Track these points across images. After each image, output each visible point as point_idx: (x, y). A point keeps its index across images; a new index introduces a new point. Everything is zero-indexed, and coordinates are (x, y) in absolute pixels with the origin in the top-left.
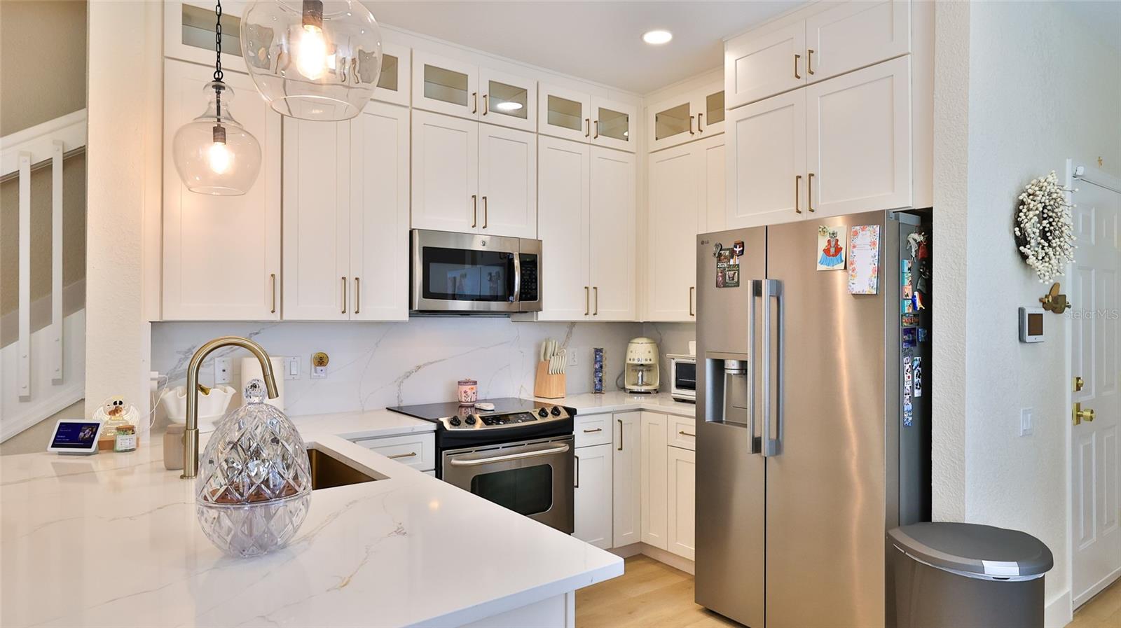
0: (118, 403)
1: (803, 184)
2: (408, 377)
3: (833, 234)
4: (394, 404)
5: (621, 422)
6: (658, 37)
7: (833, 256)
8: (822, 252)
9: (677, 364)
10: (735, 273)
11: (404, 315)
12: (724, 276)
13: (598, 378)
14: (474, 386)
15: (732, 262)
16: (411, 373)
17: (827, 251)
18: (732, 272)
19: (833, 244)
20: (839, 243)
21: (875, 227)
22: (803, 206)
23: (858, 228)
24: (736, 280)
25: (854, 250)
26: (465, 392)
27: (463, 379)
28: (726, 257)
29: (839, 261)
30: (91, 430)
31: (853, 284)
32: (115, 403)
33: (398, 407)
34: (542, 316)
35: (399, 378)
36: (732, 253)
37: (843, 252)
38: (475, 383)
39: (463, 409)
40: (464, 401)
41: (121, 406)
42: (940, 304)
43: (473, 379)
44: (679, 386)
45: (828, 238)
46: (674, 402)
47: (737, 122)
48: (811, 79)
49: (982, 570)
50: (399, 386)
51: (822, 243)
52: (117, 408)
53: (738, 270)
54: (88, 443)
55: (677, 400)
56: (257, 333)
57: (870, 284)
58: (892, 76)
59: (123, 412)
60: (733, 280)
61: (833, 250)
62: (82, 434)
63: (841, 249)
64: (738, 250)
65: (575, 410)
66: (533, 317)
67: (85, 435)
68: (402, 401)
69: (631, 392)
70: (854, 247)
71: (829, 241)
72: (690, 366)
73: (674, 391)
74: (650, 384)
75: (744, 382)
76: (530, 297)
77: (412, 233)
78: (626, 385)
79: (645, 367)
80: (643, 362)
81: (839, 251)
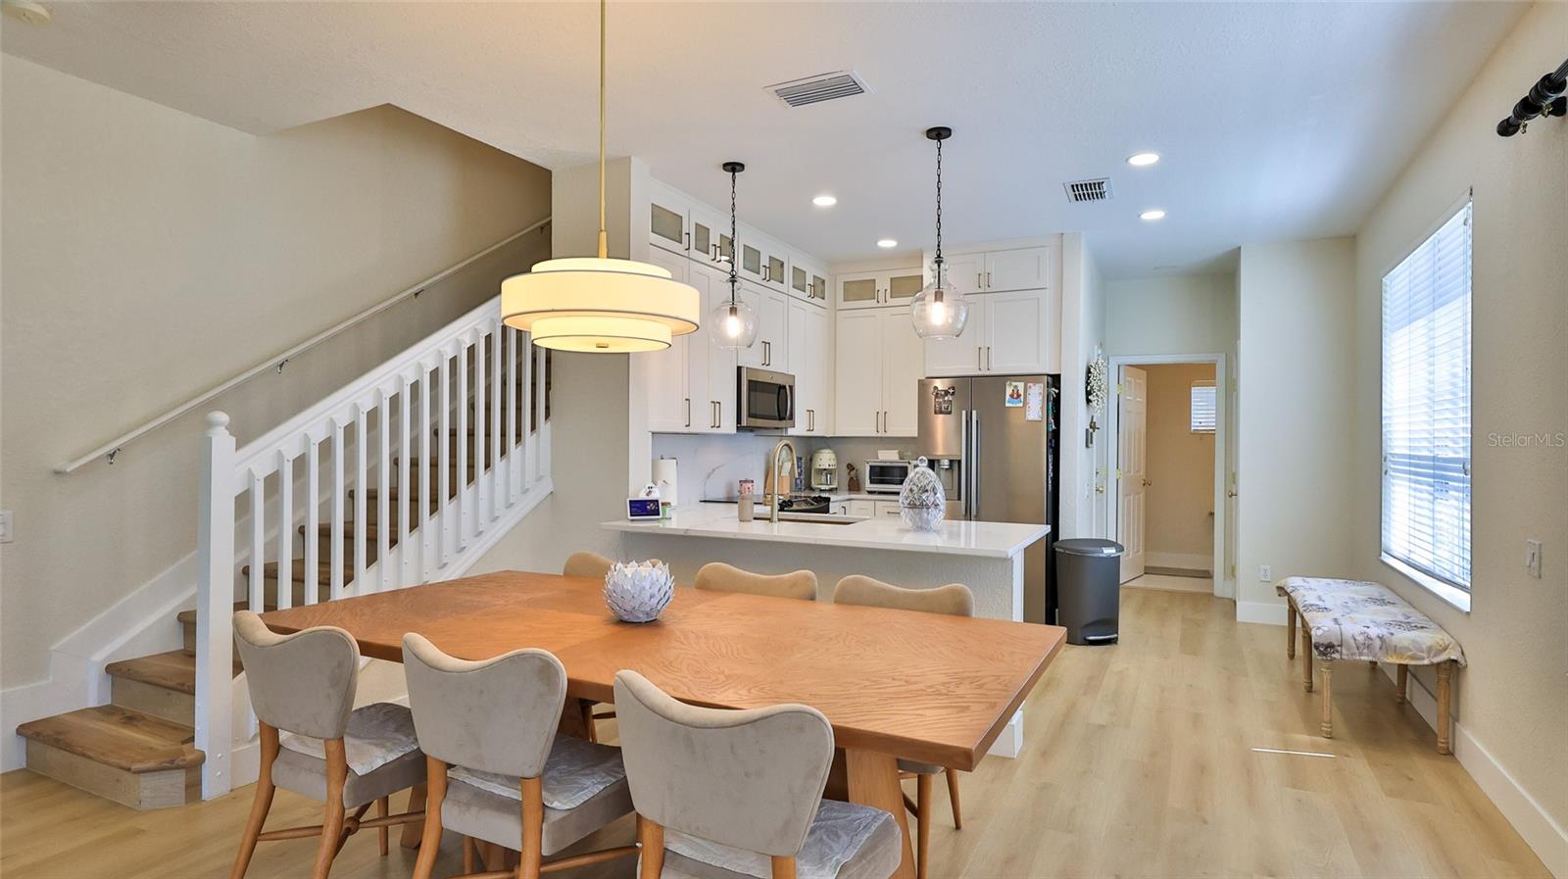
1: (984, 352)
3: (1015, 386)
5: (845, 508)
7: (1016, 399)
8: (1008, 396)
9: (871, 467)
11: (734, 429)
12: (940, 407)
13: (800, 480)
15: (946, 398)
16: (710, 475)
17: (1012, 396)
18: (947, 405)
19: (1014, 391)
20: (1020, 392)
21: (1046, 382)
22: (984, 365)
23: (1033, 382)
28: (943, 395)
29: (1018, 402)
30: (654, 504)
31: (1028, 415)
34: (791, 432)
36: (947, 393)
37: (1022, 397)
38: (752, 482)
44: (873, 482)
45: (1013, 388)
48: (987, 289)
49: (1102, 552)
50: (705, 484)
53: (951, 404)
55: (870, 492)
57: (1038, 415)
58: (1039, 299)
60: (948, 409)
61: (1015, 396)
62: (648, 507)
63: (1021, 395)
64: (951, 391)
65: (830, 499)
66: (785, 432)
67: (651, 507)
69: (820, 490)
72: (882, 468)
73: (869, 486)
74: (831, 484)
75: (949, 473)
76: (792, 417)
77: (739, 369)
78: (814, 485)
79: (828, 472)
80: (827, 467)
81: (1019, 396)
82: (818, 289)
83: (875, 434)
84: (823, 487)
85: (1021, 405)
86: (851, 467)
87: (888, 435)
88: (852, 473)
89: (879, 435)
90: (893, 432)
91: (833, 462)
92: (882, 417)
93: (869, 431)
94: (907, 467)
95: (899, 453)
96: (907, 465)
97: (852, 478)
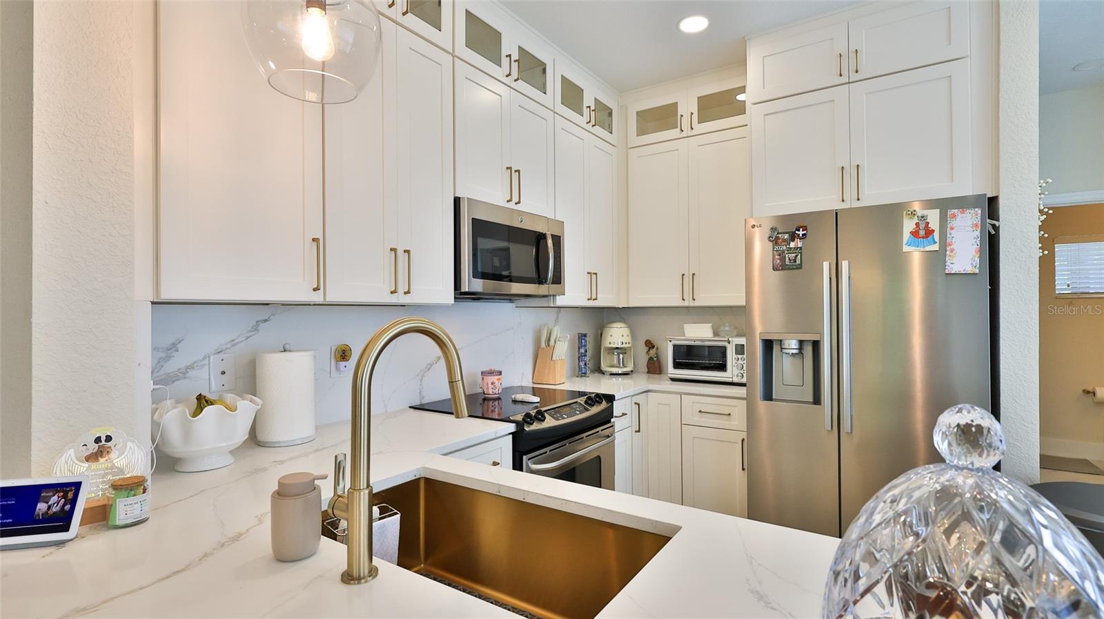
0: (103, 439)
2: (429, 369)
3: (922, 217)
4: (417, 403)
5: (639, 405)
6: (694, 25)
7: (923, 238)
8: (909, 235)
9: (675, 346)
10: (797, 256)
11: (448, 296)
12: (783, 259)
13: (584, 363)
14: (499, 377)
15: (792, 245)
16: (431, 365)
17: (915, 234)
18: (794, 255)
19: (922, 226)
20: (929, 226)
21: (976, 209)
22: (850, 195)
23: (956, 211)
24: (798, 262)
25: (952, 231)
26: (493, 383)
27: (486, 369)
28: (784, 240)
29: (932, 243)
30: (65, 497)
31: (952, 264)
32: (98, 440)
33: (421, 405)
34: (561, 301)
35: (422, 371)
36: (793, 237)
37: (936, 236)
38: (500, 373)
39: (491, 402)
40: (491, 393)
41: (109, 444)
42: (1009, 284)
43: (497, 369)
44: (677, 365)
45: (916, 220)
46: (671, 382)
47: (765, 115)
48: (854, 77)
50: (421, 381)
51: (909, 225)
52: (102, 447)
53: (801, 253)
54: (61, 522)
55: (673, 380)
56: (266, 321)
57: (972, 264)
58: (950, 76)
59: (113, 455)
60: (795, 262)
61: (922, 233)
62: (41, 507)
63: (933, 231)
64: (801, 233)
65: (614, 396)
66: (549, 301)
67: (49, 507)
68: (424, 397)
69: (611, 374)
70: (952, 229)
71: (917, 224)
72: (689, 347)
73: (672, 371)
74: (624, 366)
75: (798, 361)
76: (558, 279)
77: (457, 201)
78: (604, 367)
79: (621, 350)
80: (620, 346)
81: (929, 232)
82: (603, 115)
83: (680, 303)
84: (615, 370)
85: (936, 247)
86: (650, 345)
87: (697, 303)
88: (653, 352)
89: (686, 304)
90: (705, 298)
91: (628, 339)
92: (689, 280)
93: (672, 298)
94: (725, 348)
95: (713, 327)
96: (726, 344)
97: (651, 359)
